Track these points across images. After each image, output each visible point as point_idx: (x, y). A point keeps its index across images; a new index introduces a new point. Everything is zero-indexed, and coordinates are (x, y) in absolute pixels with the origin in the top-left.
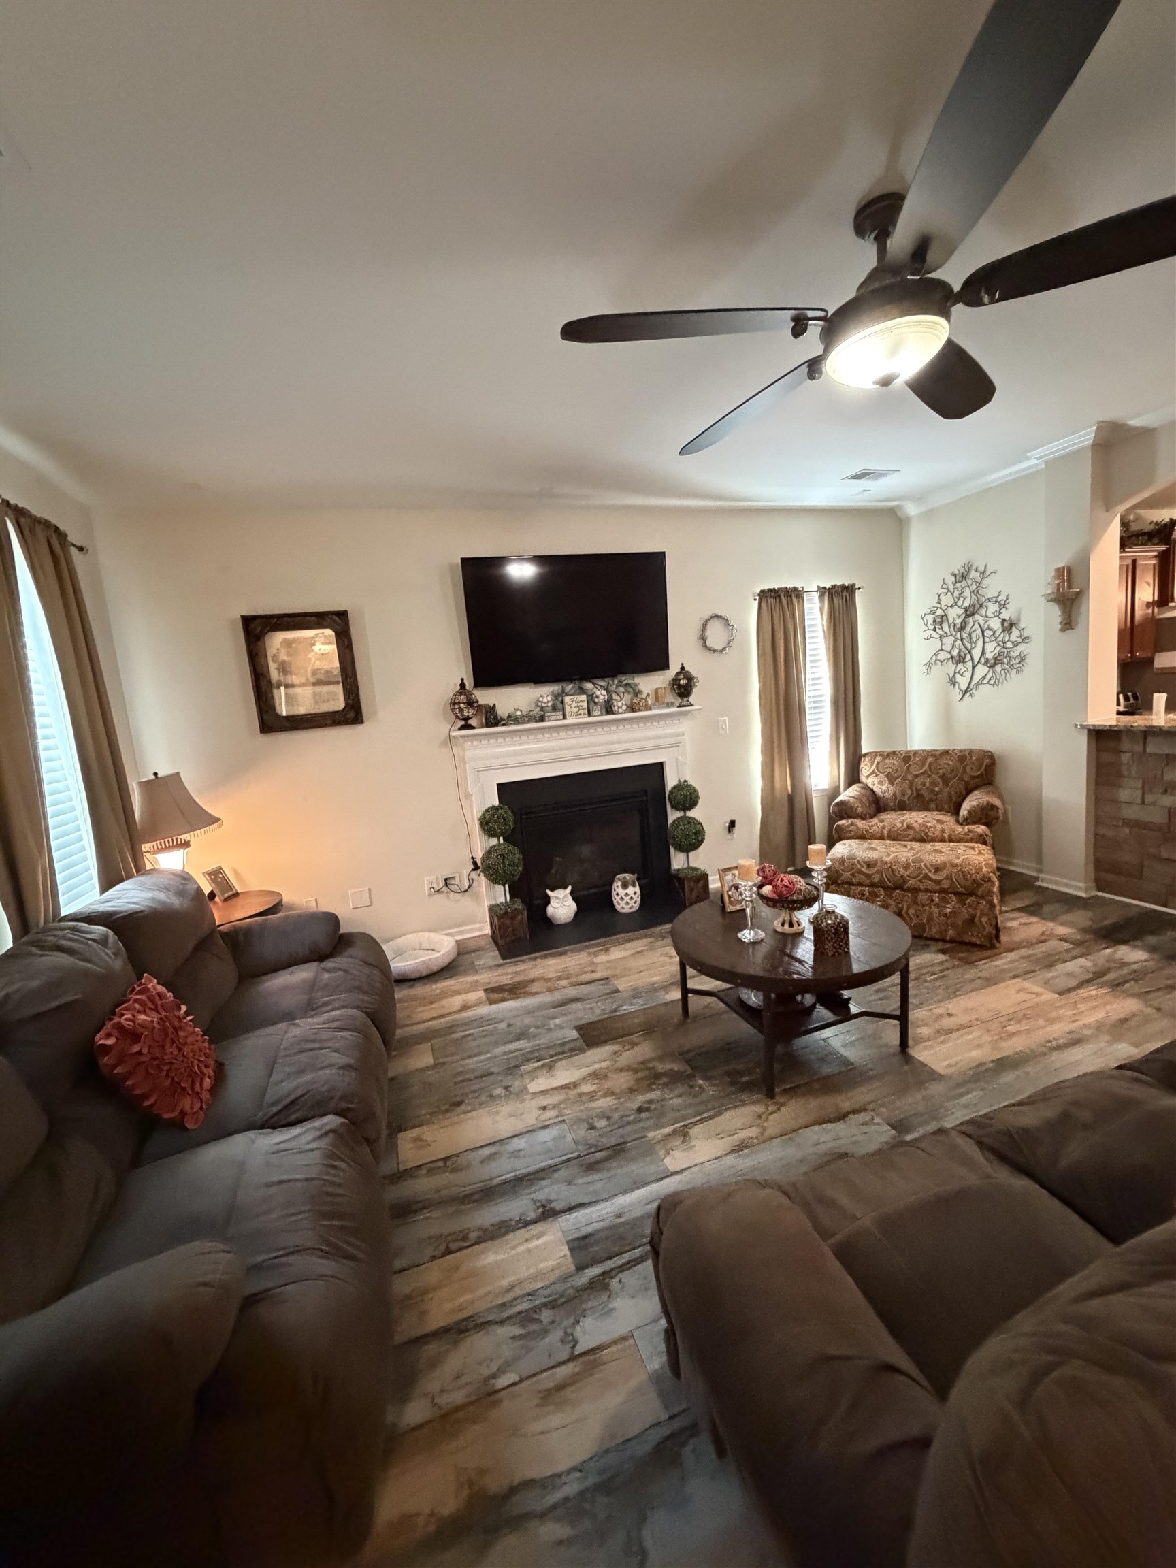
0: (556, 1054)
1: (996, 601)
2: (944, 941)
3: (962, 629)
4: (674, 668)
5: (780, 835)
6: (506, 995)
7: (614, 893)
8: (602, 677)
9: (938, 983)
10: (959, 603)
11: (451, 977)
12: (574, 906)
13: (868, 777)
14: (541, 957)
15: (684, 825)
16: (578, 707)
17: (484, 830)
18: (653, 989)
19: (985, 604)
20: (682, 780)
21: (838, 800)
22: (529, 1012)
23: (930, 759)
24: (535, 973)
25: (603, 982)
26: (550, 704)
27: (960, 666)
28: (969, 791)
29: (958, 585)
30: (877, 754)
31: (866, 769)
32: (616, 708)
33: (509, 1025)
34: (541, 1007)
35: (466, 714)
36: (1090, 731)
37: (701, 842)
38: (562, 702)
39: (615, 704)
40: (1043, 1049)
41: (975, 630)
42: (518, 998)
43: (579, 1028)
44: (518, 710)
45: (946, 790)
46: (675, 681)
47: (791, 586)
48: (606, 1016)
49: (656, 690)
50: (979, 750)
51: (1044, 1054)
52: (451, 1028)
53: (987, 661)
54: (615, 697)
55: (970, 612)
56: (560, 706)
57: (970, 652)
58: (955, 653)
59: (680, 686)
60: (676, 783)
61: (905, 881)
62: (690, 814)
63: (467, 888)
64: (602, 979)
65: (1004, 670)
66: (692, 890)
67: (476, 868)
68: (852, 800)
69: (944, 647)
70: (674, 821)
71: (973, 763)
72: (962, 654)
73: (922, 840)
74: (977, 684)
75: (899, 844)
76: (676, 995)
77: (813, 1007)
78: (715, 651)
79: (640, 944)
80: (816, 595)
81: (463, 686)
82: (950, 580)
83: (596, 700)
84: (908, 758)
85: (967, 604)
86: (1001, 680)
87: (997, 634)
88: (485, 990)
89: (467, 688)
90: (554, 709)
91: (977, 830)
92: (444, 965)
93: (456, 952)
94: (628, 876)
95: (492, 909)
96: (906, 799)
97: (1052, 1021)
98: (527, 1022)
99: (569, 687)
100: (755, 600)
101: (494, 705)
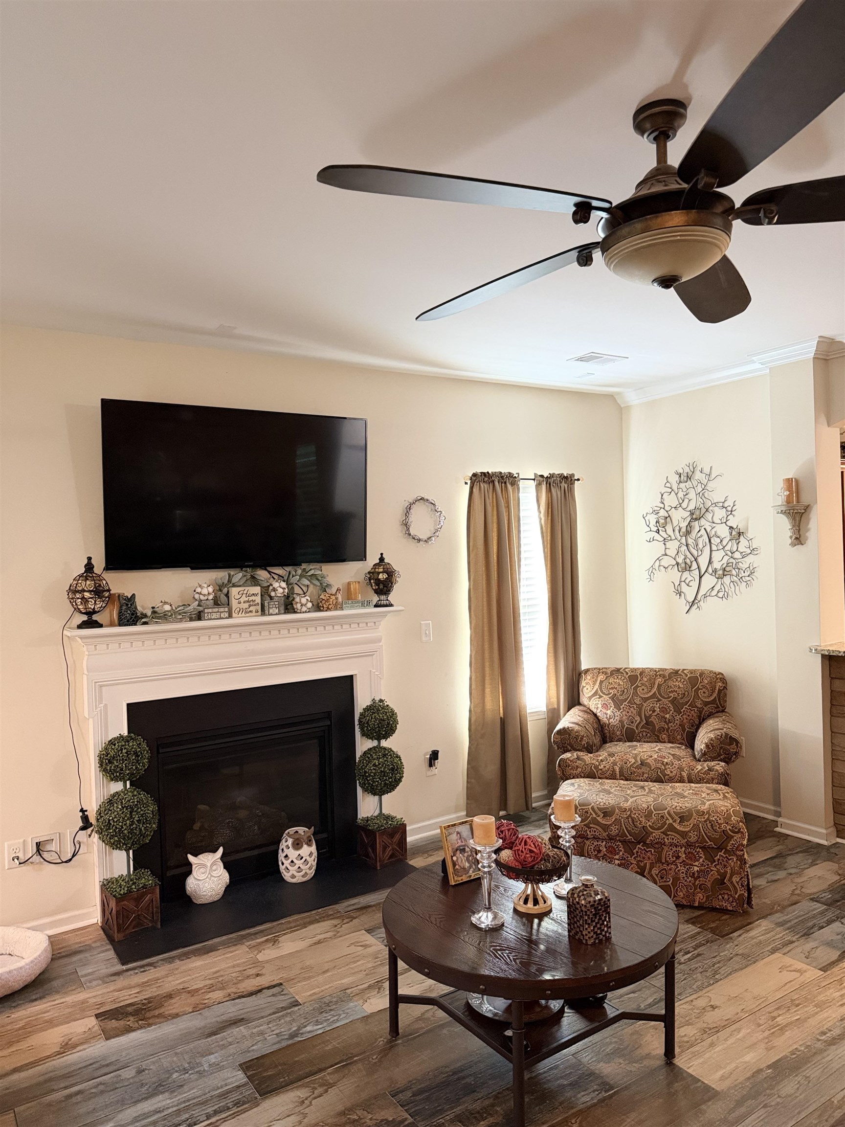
0: (216, 1113)
1: (723, 507)
2: (692, 907)
3: (688, 533)
4: (372, 559)
5: (491, 770)
6: (131, 1021)
7: (281, 856)
8: (282, 565)
9: (693, 965)
10: (684, 505)
11: (41, 998)
12: (225, 877)
13: (590, 698)
14: (180, 957)
15: (378, 759)
16: (248, 601)
17: (105, 770)
18: (344, 996)
19: (710, 508)
20: (377, 699)
21: (558, 728)
22: (170, 1046)
23: (659, 680)
24: (171, 984)
25: (275, 990)
26: (211, 597)
27: (686, 574)
28: (702, 721)
29: (682, 485)
30: (600, 671)
31: (587, 689)
32: (299, 605)
33: (140, 1071)
34: (187, 1037)
35: (91, 606)
36: (823, 656)
37: (398, 781)
38: (227, 595)
39: (297, 599)
40: (819, 1045)
41: (701, 536)
42: (150, 1025)
43: (245, 1067)
44: (165, 603)
45: (678, 717)
46: (372, 576)
47: (506, 471)
48: (284, 1044)
49: (349, 584)
50: (711, 672)
51: (821, 1051)
52: (46, 1084)
53: (715, 571)
54: (297, 590)
55: (695, 516)
56: (223, 599)
57: (696, 560)
58: (680, 560)
59: (377, 582)
60: (369, 703)
61: (648, 834)
62: (384, 743)
63: (69, 856)
64: (274, 986)
65: (733, 582)
66: (385, 848)
67: (86, 824)
68: (577, 728)
69: (668, 552)
70: (365, 753)
71: (704, 687)
72: (688, 561)
73: (659, 780)
74: (705, 596)
75: (635, 786)
76: (381, 1002)
77: (561, 1011)
78: (419, 540)
79: (320, 929)
80: (533, 484)
81: (89, 567)
82: (674, 479)
83: (273, 594)
84: (634, 677)
85: (692, 507)
86: (730, 593)
87: (724, 543)
88: (97, 1016)
89: (96, 570)
90: (216, 603)
91: (717, 767)
92: (29, 979)
93: (50, 956)
94: (301, 830)
95: (107, 886)
96: (635, 728)
97: (821, 1006)
98: (166, 1063)
99: (238, 576)
100: (466, 483)
101: (134, 595)
